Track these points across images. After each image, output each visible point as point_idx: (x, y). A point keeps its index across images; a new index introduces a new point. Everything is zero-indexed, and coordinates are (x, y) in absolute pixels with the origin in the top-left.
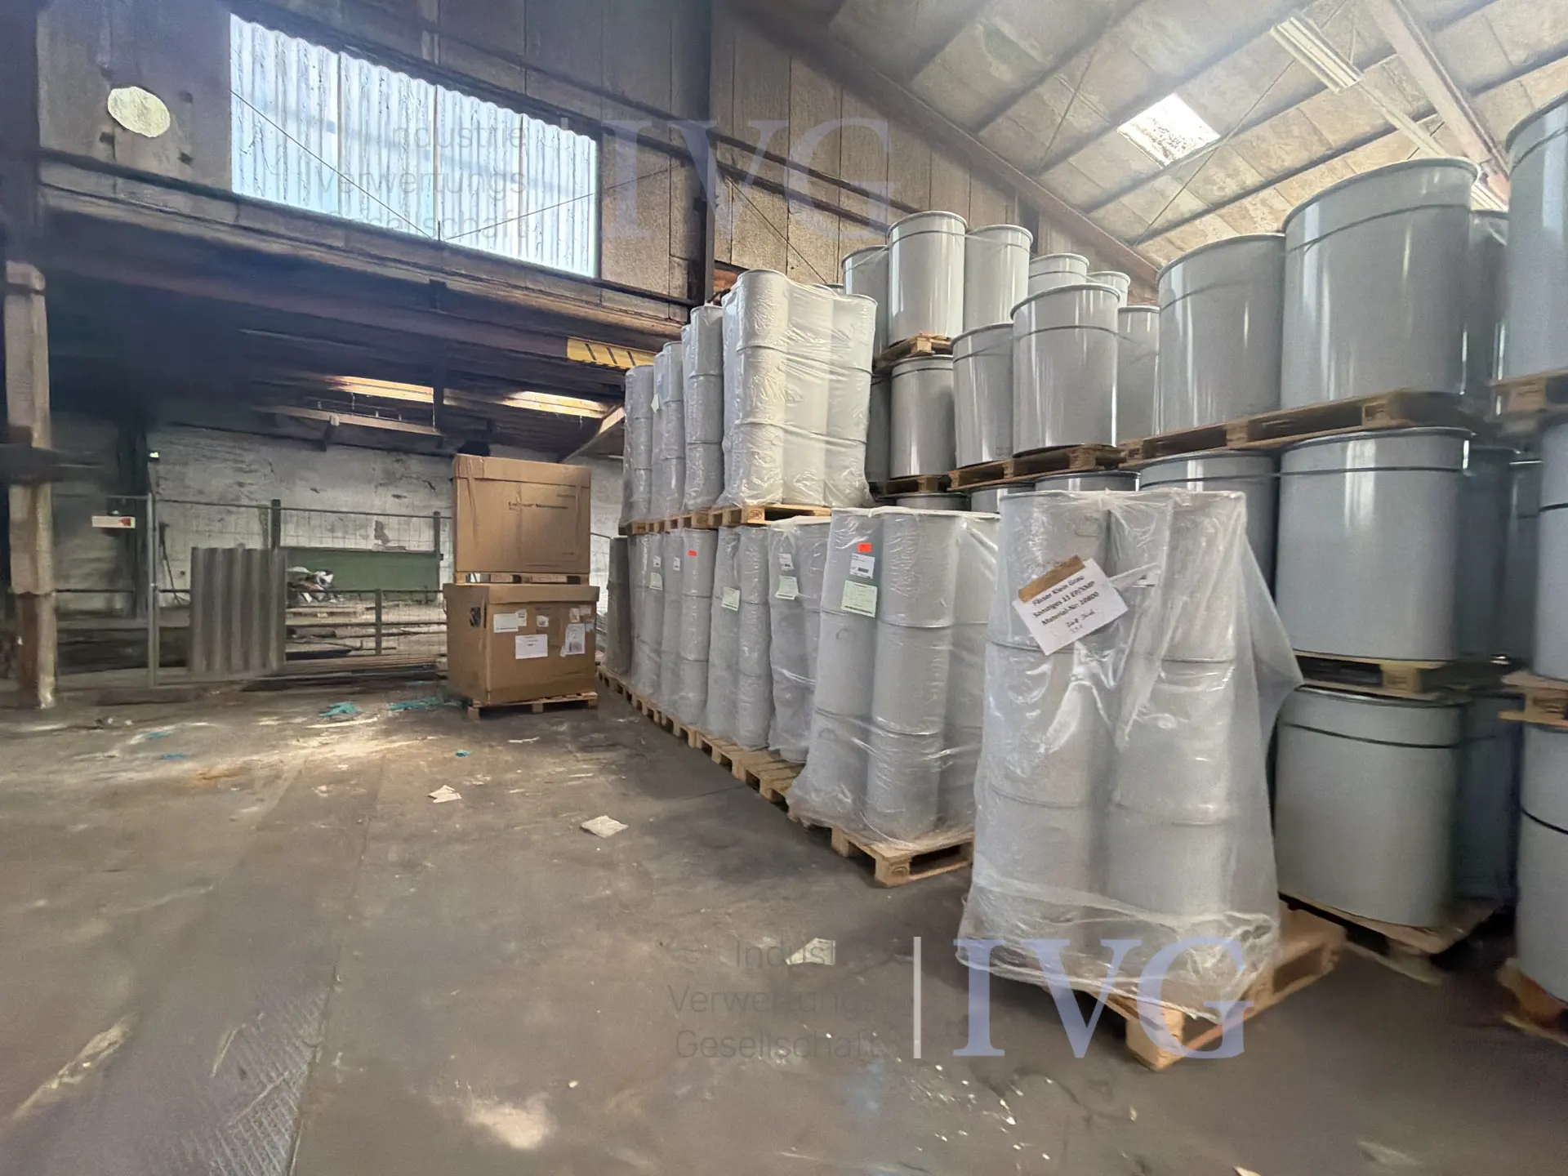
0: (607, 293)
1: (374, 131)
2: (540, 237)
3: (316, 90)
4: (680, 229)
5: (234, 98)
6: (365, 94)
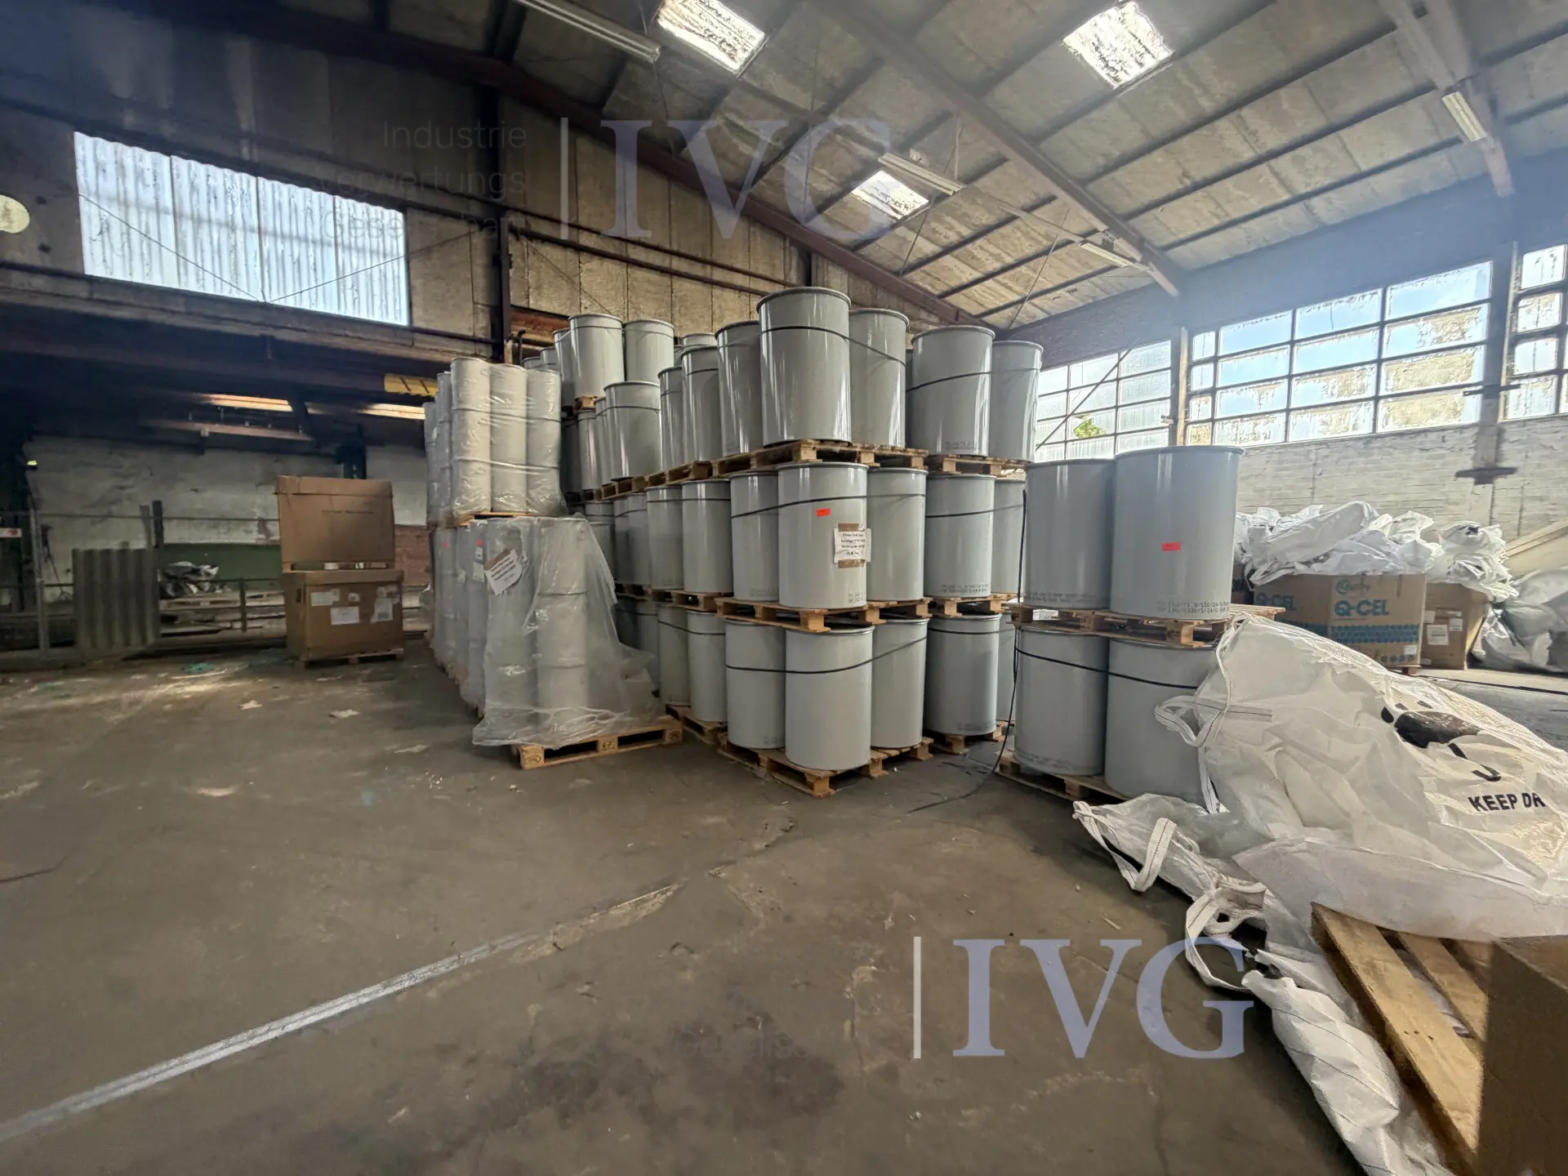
0: (418, 336)
1: (205, 215)
2: (356, 293)
3: (151, 186)
4: (481, 282)
5: (82, 199)
6: (193, 187)
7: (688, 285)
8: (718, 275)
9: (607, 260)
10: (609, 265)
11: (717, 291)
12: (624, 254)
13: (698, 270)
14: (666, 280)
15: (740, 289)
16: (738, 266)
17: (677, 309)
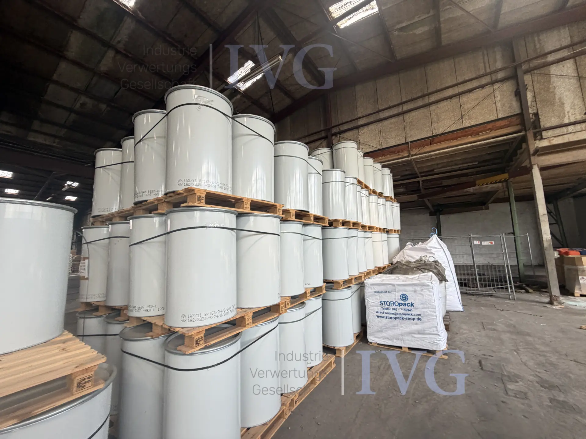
7: (413, 114)
8: (433, 98)
9: (370, 125)
10: (372, 127)
11: (433, 107)
12: (378, 118)
13: (420, 103)
14: (401, 118)
15: (451, 97)
16: (450, 84)
17: (408, 128)
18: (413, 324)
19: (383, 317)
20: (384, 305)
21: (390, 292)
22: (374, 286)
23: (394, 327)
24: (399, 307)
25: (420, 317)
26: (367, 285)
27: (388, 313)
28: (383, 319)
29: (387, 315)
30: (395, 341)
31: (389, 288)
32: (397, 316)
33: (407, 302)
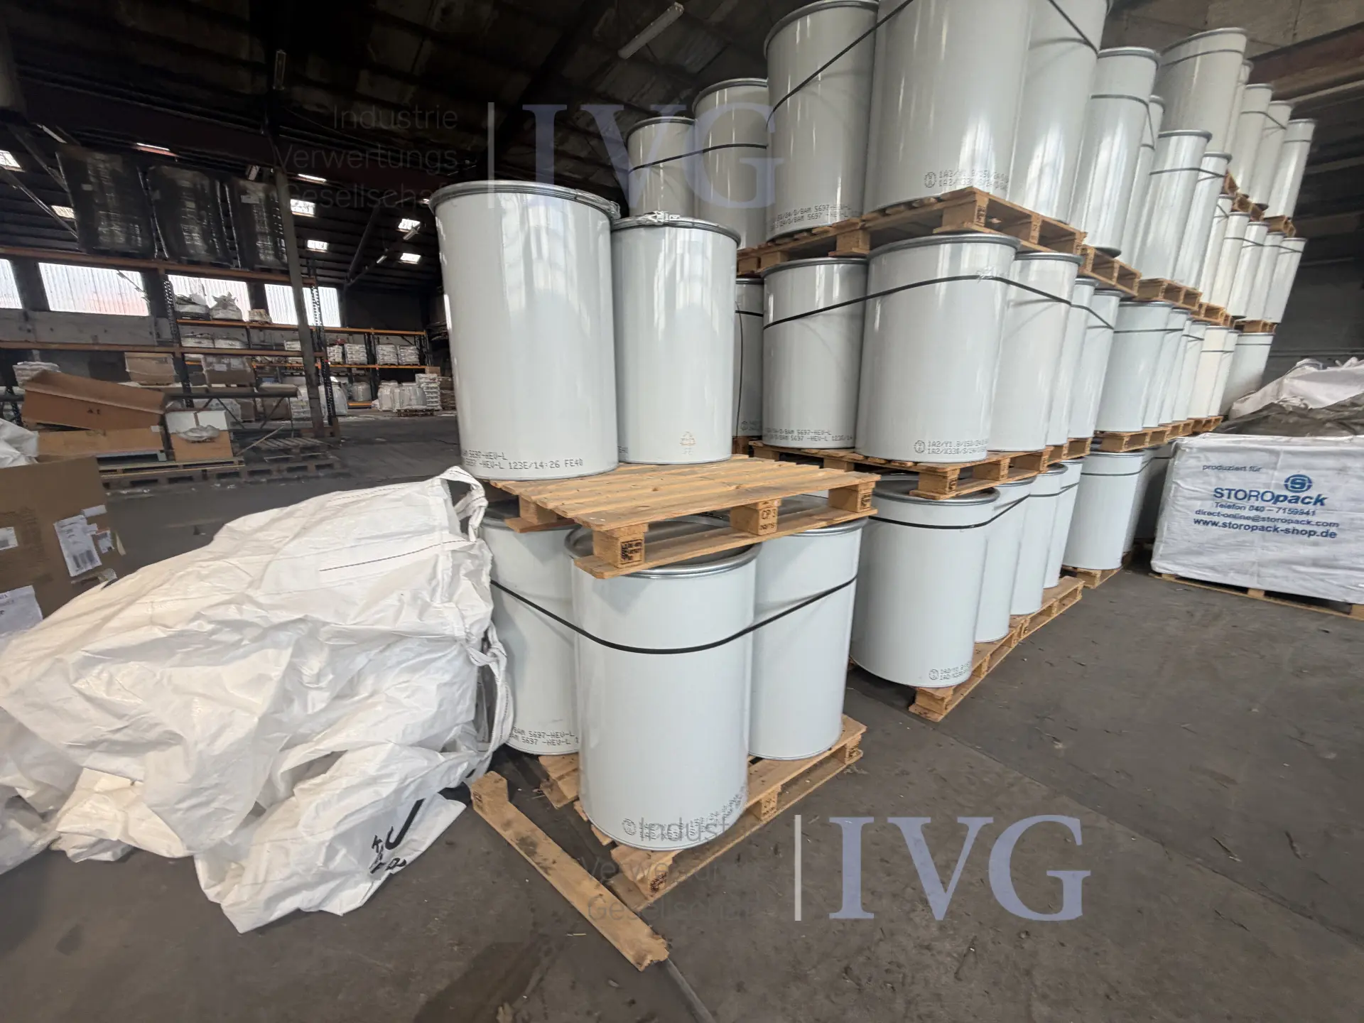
18: (1303, 543)
19: (1215, 524)
20: (1225, 498)
21: (1254, 469)
22: (1209, 454)
23: (1240, 546)
24: (1275, 503)
25: (1333, 529)
26: (1187, 450)
27: (1234, 517)
28: (1214, 527)
29: (1228, 520)
30: (1232, 574)
31: (1258, 459)
32: (1260, 524)
33: (1302, 495)
